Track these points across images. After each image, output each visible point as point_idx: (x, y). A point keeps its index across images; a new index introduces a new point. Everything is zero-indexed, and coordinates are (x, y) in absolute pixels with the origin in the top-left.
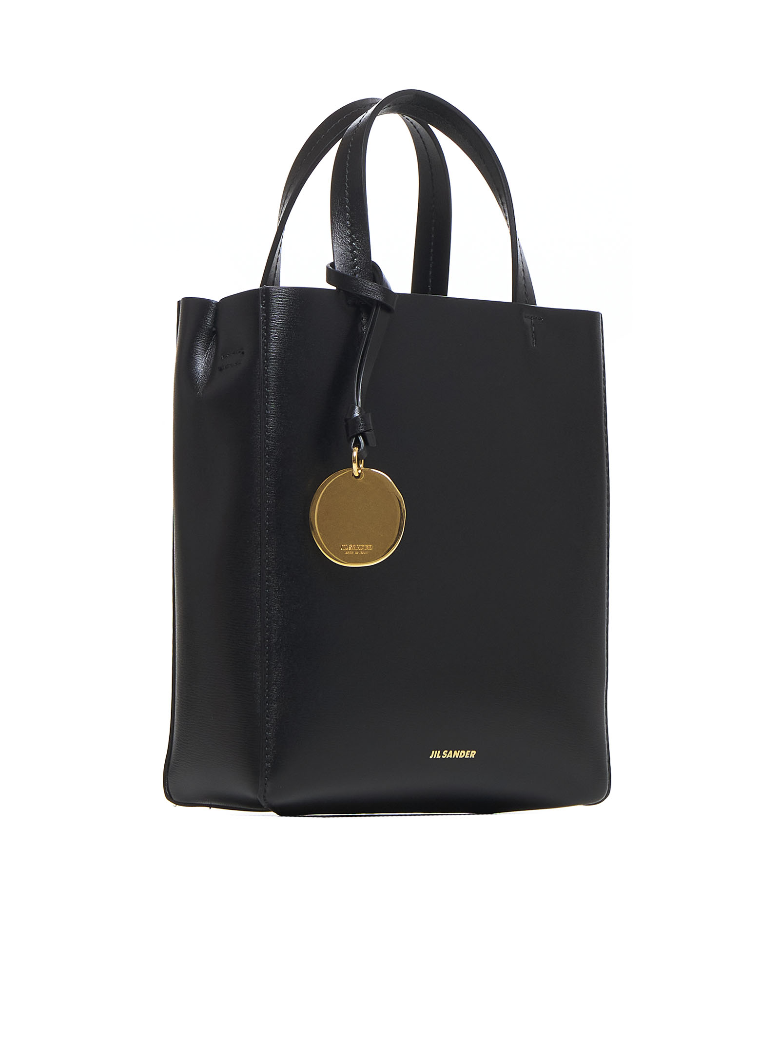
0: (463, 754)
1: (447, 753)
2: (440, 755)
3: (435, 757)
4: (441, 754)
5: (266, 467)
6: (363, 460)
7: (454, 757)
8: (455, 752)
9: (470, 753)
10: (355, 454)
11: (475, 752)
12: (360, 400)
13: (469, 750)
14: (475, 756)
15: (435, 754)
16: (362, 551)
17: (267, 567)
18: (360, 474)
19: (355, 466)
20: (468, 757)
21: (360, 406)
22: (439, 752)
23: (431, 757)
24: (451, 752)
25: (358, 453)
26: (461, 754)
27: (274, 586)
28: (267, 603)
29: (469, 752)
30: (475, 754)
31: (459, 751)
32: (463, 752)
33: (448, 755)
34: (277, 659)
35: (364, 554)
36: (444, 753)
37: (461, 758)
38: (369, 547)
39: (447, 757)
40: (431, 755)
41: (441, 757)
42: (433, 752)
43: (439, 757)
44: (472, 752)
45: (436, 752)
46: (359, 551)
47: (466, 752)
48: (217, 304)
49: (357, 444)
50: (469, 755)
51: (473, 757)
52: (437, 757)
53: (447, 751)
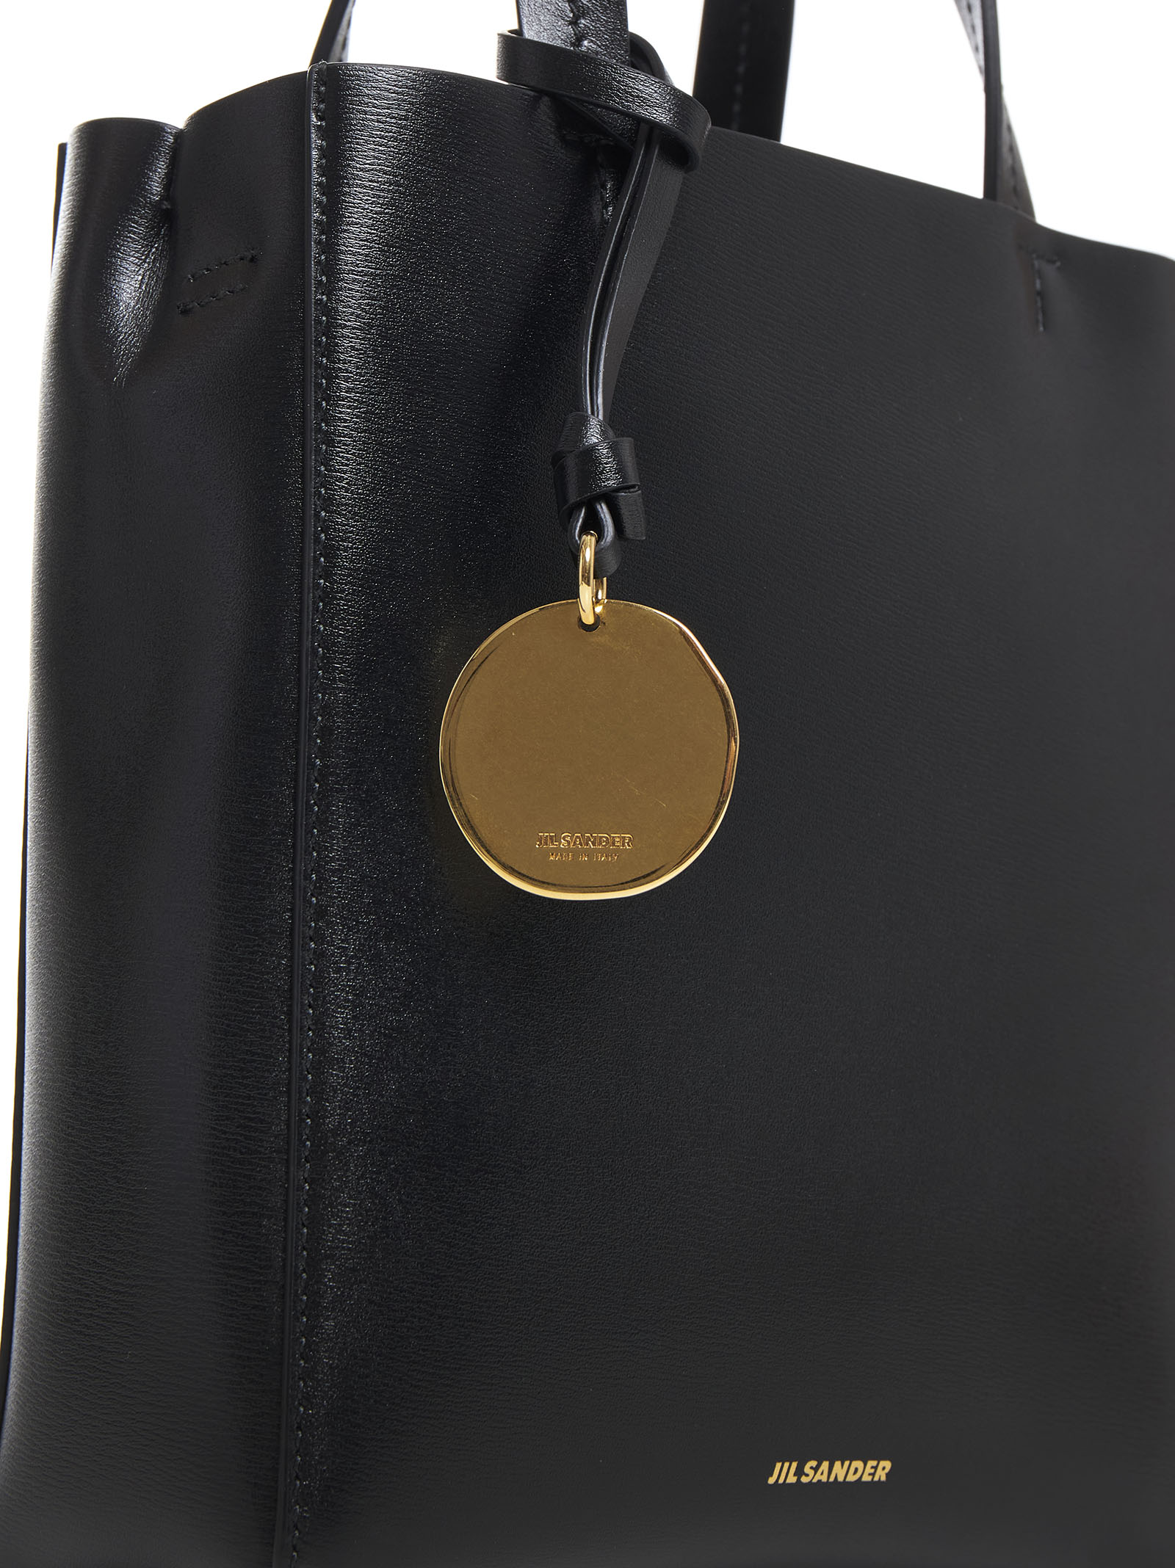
0: (856, 1470)
1: (816, 1469)
2: (795, 1475)
3: (781, 1481)
4: (800, 1472)
5: (319, 592)
6: (605, 579)
7: (832, 1479)
8: (838, 1464)
9: (875, 1468)
10: (588, 555)
11: (887, 1465)
12: (600, 400)
13: (873, 1459)
14: (887, 1474)
15: (783, 1473)
16: (601, 851)
17: (312, 895)
18: (597, 617)
19: (586, 592)
20: (869, 1478)
21: (601, 417)
22: (794, 1465)
23: (771, 1481)
24: (825, 1465)
25: (596, 553)
26: (852, 1470)
27: (332, 955)
28: (310, 1006)
29: (874, 1463)
30: (887, 1470)
31: (847, 1463)
32: (858, 1464)
33: (816, 1473)
34: (340, 1178)
35: (606, 862)
36: (807, 1469)
37: (850, 1483)
38: (622, 840)
39: (815, 1481)
40: (772, 1476)
41: (799, 1479)
42: (778, 1465)
43: (792, 1479)
44: (883, 1463)
45: (787, 1464)
46: (589, 853)
47: (865, 1465)
48: (179, 135)
49: (593, 524)
50: (873, 1475)
51: (883, 1478)
52: (788, 1481)
53: (814, 1463)
